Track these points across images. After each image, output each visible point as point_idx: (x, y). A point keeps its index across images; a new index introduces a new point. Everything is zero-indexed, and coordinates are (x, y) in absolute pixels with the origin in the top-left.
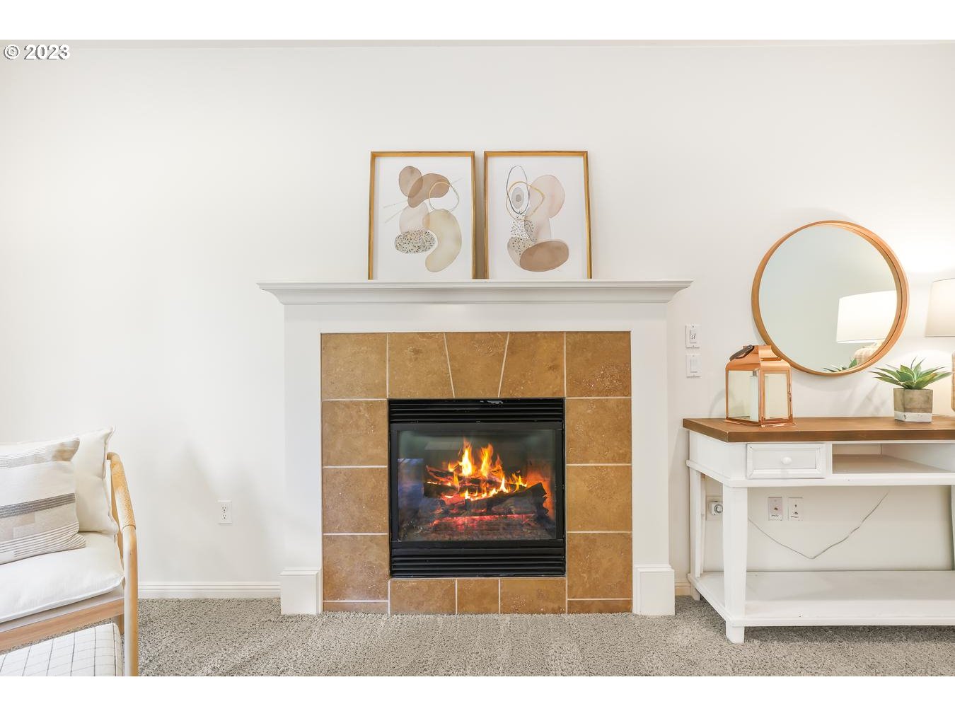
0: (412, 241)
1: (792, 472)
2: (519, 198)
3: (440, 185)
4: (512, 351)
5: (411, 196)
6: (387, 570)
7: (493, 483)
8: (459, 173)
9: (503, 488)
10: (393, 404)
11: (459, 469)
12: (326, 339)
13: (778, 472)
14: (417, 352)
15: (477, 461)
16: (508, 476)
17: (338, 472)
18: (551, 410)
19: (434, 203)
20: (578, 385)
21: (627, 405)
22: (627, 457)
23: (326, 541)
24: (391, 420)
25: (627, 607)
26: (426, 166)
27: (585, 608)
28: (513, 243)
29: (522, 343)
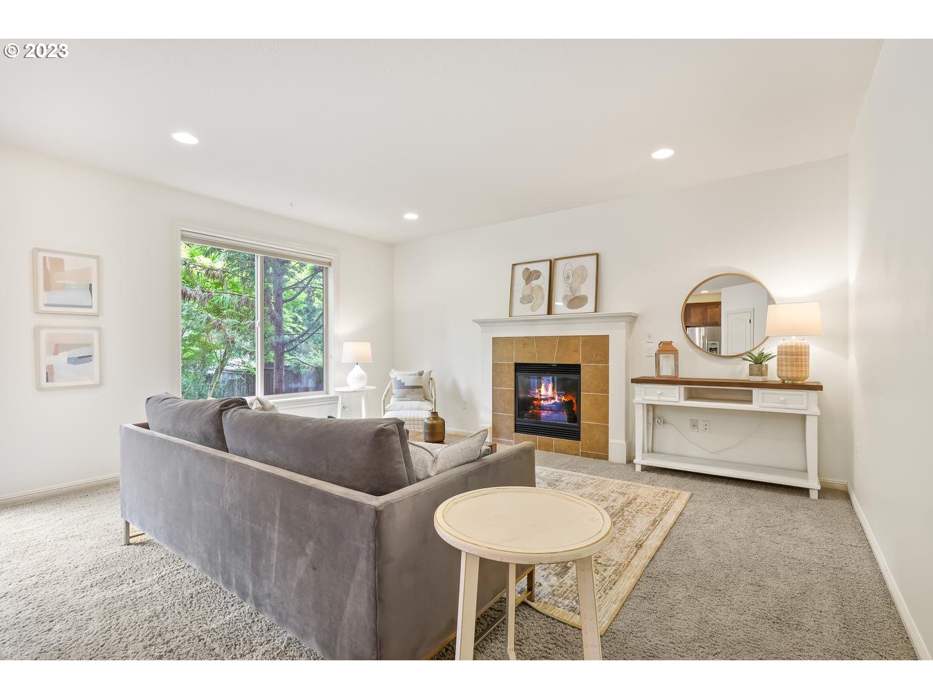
0: (526, 299)
1: (662, 398)
2: (568, 277)
3: (537, 275)
4: (560, 344)
5: (526, 281)
6: (513, 429)
7: (553, 398)
8: (544, 269)
9: (556, 400)
10: (516, 364)
11: (540, 391)
12: (494, 339)
13: (656, 398)
14: (524, 344)
15: (547, 389)
16: (559, 395)
17: (497, 389)
18: (576, 369)
19: (534, 283)
20: (585, 359)
21: (607, 368)
22: (607, 391)
23: (494, 416)
24: (516, 371)
25: (606, 458)
26: (532, 267)
27: (588, 456)
28: (565, 296)
29: (564, 341)
